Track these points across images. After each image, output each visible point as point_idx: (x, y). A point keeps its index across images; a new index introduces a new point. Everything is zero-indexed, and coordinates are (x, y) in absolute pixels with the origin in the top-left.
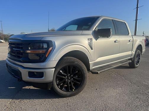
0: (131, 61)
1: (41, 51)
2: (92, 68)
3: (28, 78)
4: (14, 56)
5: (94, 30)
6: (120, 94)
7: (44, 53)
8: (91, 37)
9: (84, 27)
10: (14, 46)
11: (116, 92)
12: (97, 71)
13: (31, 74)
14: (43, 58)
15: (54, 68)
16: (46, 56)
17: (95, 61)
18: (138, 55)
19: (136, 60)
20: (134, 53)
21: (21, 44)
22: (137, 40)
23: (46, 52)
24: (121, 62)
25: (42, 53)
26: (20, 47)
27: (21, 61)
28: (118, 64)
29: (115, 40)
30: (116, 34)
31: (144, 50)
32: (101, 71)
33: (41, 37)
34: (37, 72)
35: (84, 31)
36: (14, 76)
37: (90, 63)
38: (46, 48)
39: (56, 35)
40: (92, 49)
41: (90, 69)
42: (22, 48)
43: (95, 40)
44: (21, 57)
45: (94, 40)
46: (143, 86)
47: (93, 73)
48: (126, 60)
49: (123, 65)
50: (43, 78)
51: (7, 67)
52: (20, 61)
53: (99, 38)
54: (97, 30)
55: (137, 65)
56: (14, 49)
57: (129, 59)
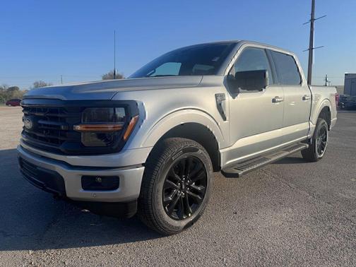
0: (308, 145)
1: (110, 127)
2: (224, 163)
3: (81, 190)
4: (41, 138)
5: (226, 74)
6: (291, 222)
7: (118, 131)
8: (222, 90)
9: (197, 67)
10: (42, 114)
11: (282, 217)
12: (237, 171)
13: (89, 183)
14: (116, 142)
15: (143, 165)
16: (125, 138)
17: (231, 148)
18: (321, 132)
19: (317, 143)
20: (313, 126)
21: (62, 110)
22: (319, 96)
23: (123, 128)
24: (286, 148)
25: (114, 131)
26: (57, 117)
27: (63, 150)
28: (280, 154)
29: (273, 96)
30: (274, 83)
31: (334, 119)
32: (244, 171)
33: (112, 92)
34: (103, 177)
35: (205, 77)
36: (44, 189)
37: (221, 151)
38: (122, 120)
39: (146, 88)
40: (225, 119)
41: (222, 165)
42: (63, 120)
43: (231, 98)
44: (62, 141)
45: (228, 98)
46: (339, 203)
47: (227, 175)
48: (297, 142)
49: (291, 154)
50: (118, 190)
51: (22, 167)
52: (60, 150)
53: (239, 92)
54: (234, 74)
55: (321, 154)
56: (40, 122)
57: (303, 141)
